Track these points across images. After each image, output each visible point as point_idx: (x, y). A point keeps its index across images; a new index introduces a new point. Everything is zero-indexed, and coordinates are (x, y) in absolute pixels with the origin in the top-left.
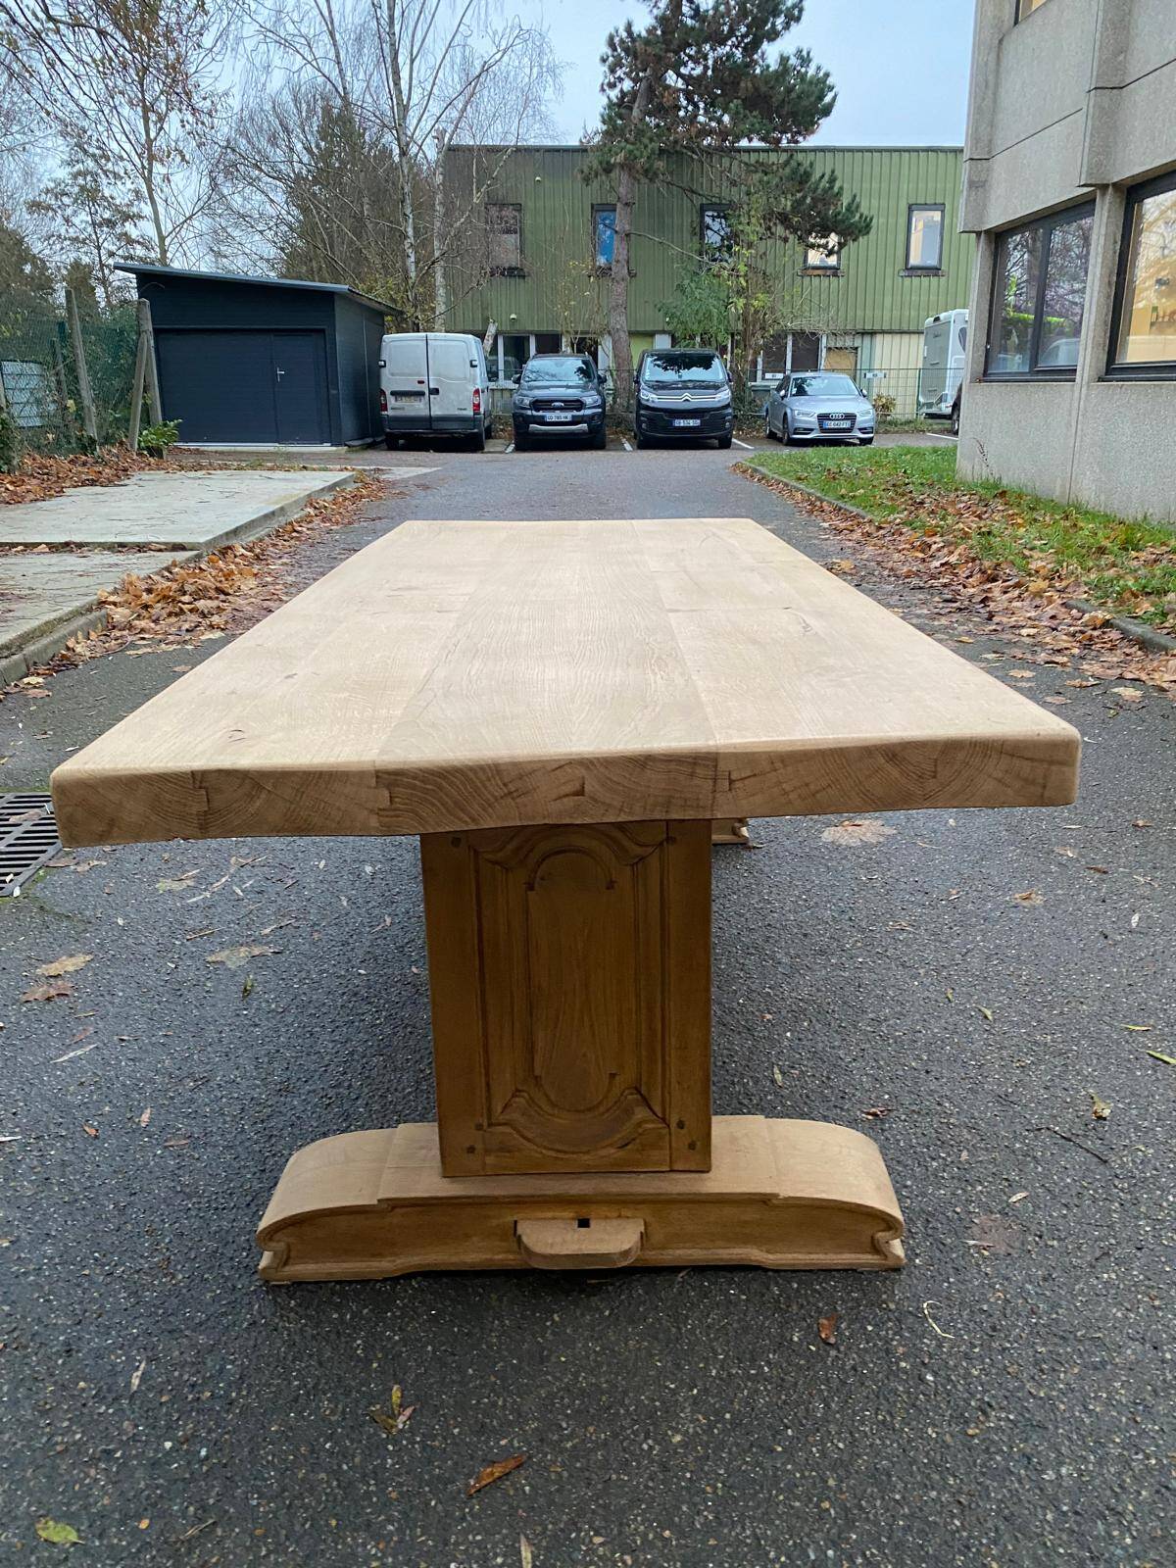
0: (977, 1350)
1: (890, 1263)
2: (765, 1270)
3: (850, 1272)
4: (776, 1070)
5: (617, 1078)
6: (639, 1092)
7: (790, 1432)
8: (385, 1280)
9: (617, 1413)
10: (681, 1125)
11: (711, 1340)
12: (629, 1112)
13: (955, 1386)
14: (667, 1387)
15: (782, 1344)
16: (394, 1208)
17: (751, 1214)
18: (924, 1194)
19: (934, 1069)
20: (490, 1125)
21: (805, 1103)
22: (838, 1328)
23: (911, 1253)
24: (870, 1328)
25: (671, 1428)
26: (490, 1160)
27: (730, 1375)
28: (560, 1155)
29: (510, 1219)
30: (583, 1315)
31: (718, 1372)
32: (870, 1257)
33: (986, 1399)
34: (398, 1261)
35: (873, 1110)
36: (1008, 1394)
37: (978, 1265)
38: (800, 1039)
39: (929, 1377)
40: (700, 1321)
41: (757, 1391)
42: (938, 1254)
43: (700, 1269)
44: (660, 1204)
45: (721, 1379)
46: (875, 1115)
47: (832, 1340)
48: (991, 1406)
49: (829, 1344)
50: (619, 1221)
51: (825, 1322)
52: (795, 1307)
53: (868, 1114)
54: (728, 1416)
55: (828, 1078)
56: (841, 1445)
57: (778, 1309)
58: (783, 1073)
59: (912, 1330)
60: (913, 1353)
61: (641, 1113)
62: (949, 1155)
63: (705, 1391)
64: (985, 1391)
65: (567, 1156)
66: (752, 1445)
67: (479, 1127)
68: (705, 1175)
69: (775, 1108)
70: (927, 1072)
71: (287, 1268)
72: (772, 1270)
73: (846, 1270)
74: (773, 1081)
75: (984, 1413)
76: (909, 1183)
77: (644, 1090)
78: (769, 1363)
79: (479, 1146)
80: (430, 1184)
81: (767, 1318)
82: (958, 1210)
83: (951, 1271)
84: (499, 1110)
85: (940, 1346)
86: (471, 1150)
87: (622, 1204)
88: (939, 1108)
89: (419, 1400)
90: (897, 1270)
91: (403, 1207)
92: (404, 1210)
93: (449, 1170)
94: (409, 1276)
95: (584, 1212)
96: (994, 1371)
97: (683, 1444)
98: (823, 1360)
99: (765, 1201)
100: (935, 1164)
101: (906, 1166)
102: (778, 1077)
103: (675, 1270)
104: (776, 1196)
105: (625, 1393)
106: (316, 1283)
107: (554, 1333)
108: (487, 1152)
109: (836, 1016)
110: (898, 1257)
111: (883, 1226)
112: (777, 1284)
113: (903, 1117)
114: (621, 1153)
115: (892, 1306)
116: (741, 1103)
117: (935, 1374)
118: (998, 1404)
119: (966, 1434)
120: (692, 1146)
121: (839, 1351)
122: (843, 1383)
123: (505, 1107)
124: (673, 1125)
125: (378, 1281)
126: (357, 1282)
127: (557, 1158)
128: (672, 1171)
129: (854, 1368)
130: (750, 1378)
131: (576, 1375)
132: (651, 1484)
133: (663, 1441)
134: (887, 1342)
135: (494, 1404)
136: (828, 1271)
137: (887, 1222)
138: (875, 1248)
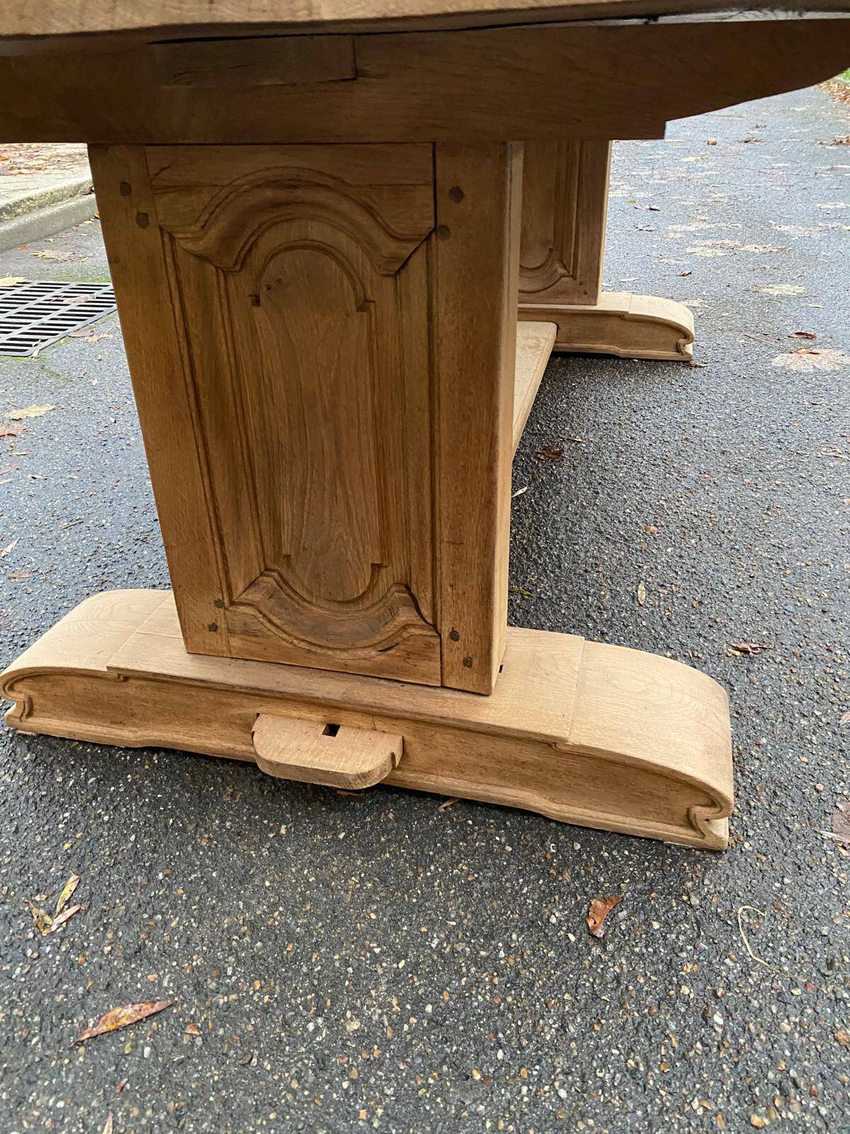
0: (797, 992)
1: (708, 842)
2: (548, 820)
3: (654, 842)
4: (641, 587)
5: (383, 571)
6: (408, 588)
7: (500, 1054)
8: (127, 749)
9: (298, 971)
10: (454, 636)
11: (448, 899)
12: (393, 612)
13: (751, 1040)
14: (371, 950)
15: (535, 925)
16: (126, 679)
17: (530, 755)
18: (779, 758)
19: (833, 608)
20: (232, 603)
21: (664, 626)
22: (613, 916)
23: (740, 832)
24: (656, 925)
25: (353, 1008)
26: (236, 642)
27: (453, 951)
28: (313, 648)
29: (251, 711)
30: (314, 832)
31: (440, 944)
32: (682, 830)
33: (793, 1073)
34: (139, 733)
35: (744, 645)
36: (826, 1072)
37: (829, 867)
38: (681, 557)
39: (718, 1019)
40: (445, 869)
41: (479, 981)
42: (778, 841)
43: (469, 804)
44: (423, 724)
45: (441, 955)
46: (745, 651)
47: (600, 933)
48: (796, 1086)
49: (594, 937)
50: (374, 735)
51: (599, 904)
52: (567, 876)
53: (737, 649)
54: (429, 1008)
55: (701, 603)
56: (563, 1094)
57: (544, 873)
58: (649, 591)
59: (712, 941)
60: (707, 976)
61: (405, 615)
62: (826, 714)
63: (414, 967)
64: (794, 1060)
65: (319, 651)
66: (443, 1062)
67: (219, 604)
68: (482, 699)
69: (627, 626)
70: (824, 612)
71: (30, 720)
72: (557, 822)
73: (650, 840)
74: (634, 598)
75: (785, 1094)
76: (764, 741)
77: (414, 591)
78: (508, 947)
79: (222, 625)
81: (527, 883)
82: (820, 787)
83: (790, 868)
84: (241, 588)
85: (746, 974)
86: (213, 628)
87: (378, 716)
88: (827, 654)
89: (87, 900)
90: (717, 852)
91: (138, 678)
92: (139, 682)
93: (194, 649)
94: (154, 750)
95: (334, 717)
96: (816, 1030)
97: (360, 1036)
98: (580, 958)
99: (549, 744)
100: (804, 722)
101: (765, 719)
102: (642, 594)
103: (439, 798)
104: (563, 741)
105: (317, 946)
106: (62, 739)
107: (272, 849)
108: (231, 632)
109: (732, 537)
110: (720, 839)
111: (703, 800)
112: (556, 840)
113: (779, 659)
114: (382, 658)
115: (695, 901)
116: (588, 616)
117: (728, 1015)
118: (809, 1085)
119: (749, 1122)
120: (467, 663)
121: (604, 950)
122: (595, 997)
123: (252, 584)
124: (445, 635)
125: (121, 749)
126: (101, 746)
127: (309, 651)
128: (443, 687)
129: (617, 978)
130: (475, 960)
131: (272, 907)
132: (295, 1085)
133: (335, 1025)
134: (675, 950)
135: (166, 923)
136: (624, 837)
137: (712, 799)
138: (690, 823)
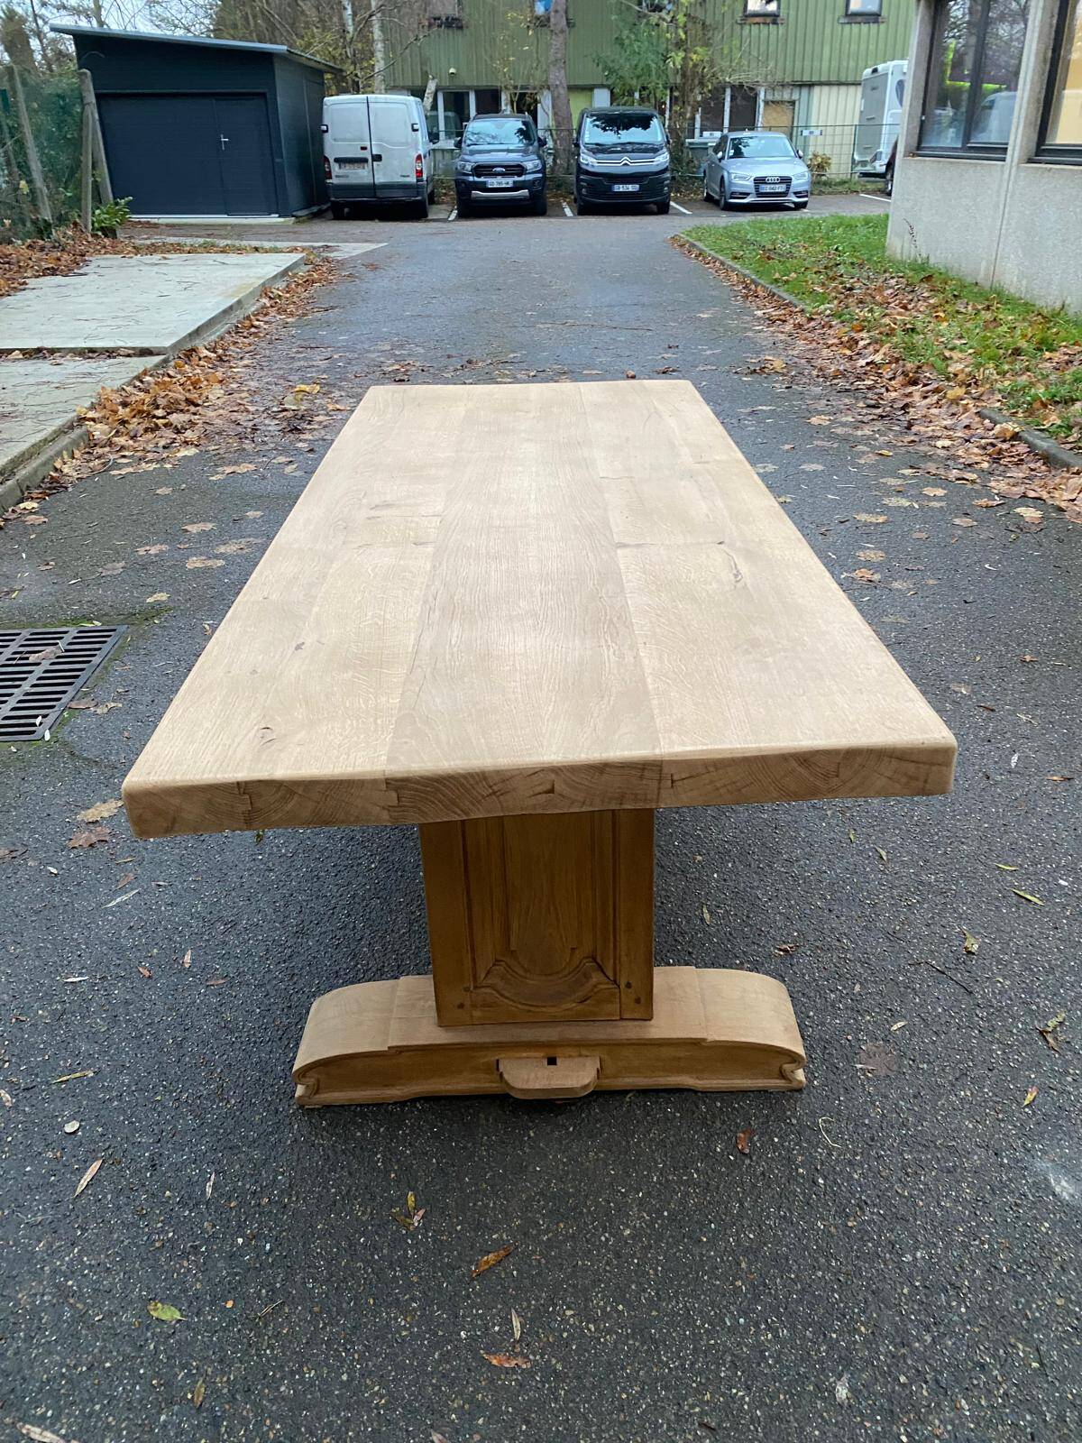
0: (858, 1158)
1: (794, 1085)
2: (695, 1092)
3: (763, 1092)
4: (705, 910)
5: (577, 952)
6: (594, 960)
7: (713, 1226)
8: (395, 1103)
9: (581, 1212)
10: (628, 985)
11: (653, 1152)
12: (587, 976)
13: (839, 1187)
14: (619, 1191)
15: (709, 1155)
16: (401, 1052)
17: (682, 1053)
18: (823, 1024)
19: (836, 907)
20: (475, 987)
21: (729, 940)
22: (751, 1140)
23: (810, 1075)
24: (776, 1140)
25: (623, 1224)
26: (477, 1013)
27: (667, 1181)
28: (532, 1009)
29: (494, 1059)
30: (552, 1131)
31: (658, 1178)
32: (778, 1081)
33: (863, 1198)
34: (406, 1090)
35: (784, 946)
36: (880, 1194)
37: (863, 1085)
38: (725, 880)
39: (821, 1181)
40: (644, 1135)
41: (688, 1194)
42: (833, 1077)
43: (644, 1092)
44: (613, 1046)
45: (661, 1184)
46: (785, 951)
47: (747, 1151)
48: (866, 1203)
49: (744, 1154)
50: (581, 1059)
51: (742, 1135)
52: (718, 1124)
53: (780, 950)
54: (666, 1214)
55: (748, 917)
56: (751, 1236)
57: (704, 1124)
58: (711, 912)
59: (808, 1141)
60: (809, 1162)
61: (596, 977)
62: (844, 988)
63: (649, 1194)
64: (862, 1191)
65: (537, 1010)
66: (684, 1237)
67: (467, 989)
68: (647, 1023)
69: (704, 945)
70: (830, 911)
71: (317, 1096)
72: (702, 1092)
73: (760, 1091)
74: (702, 920)
75: (861, 1209)
76: (811, 1014)
77: (599, 961)
78: (697, 1171)
79: (467, 1003)
80: (428, 1032)
81: (696, 1132)
82: (850, 1037)
83: (842, 1091)
84: (483, 976)
85: (830, 1155)
86: (461, 1006)
87: (582, 1047)
88: (838, 944)
89: (429, 1204)
90: (800, 1090)
91: (408, 1051)
92: (408, 1054)
93: (443, 1021)
94: (414, 1101)
95: (551, 1053)
96: (871, 1175)
97: (632, 1236)
98: (740, 1168)
99: (696, 1043)
100: (833, 996)
101: (809, 998)
102: (707, 916)
103: (624, 1092)
104: (704, 1040)
105: (586, 1196)
106: (343, 1106)
107: (531, 1147)
108: (474, 1006)
109: (756, 857)
110: (801, 1082)
111: (789, 1059)
112: (705, 1103)
113: (809, 952)
114: (580, 1007)
115: (794, 1121)
116: (676, 940)
117: (825, 1178)
118: (872, 1201)
119: (847, 1226)
120: (638, 1001)
121: (752, 1161)
122: (754, 1186)
123: (488, 973)
124: (623, 986)
125: (389, 1104)
126: (374, 1105)
127: (529, 1011)
128: (622, 1019)
129: (763, 1174)
130: (681, 1182)
131: (549, 1182)
132: (608, 1268)
133: (617, 1234)
134: (789, 1151)
135: (486, 1206)
136: (743, 1093)
137: (792, 1057)
138: (782, 1075)
